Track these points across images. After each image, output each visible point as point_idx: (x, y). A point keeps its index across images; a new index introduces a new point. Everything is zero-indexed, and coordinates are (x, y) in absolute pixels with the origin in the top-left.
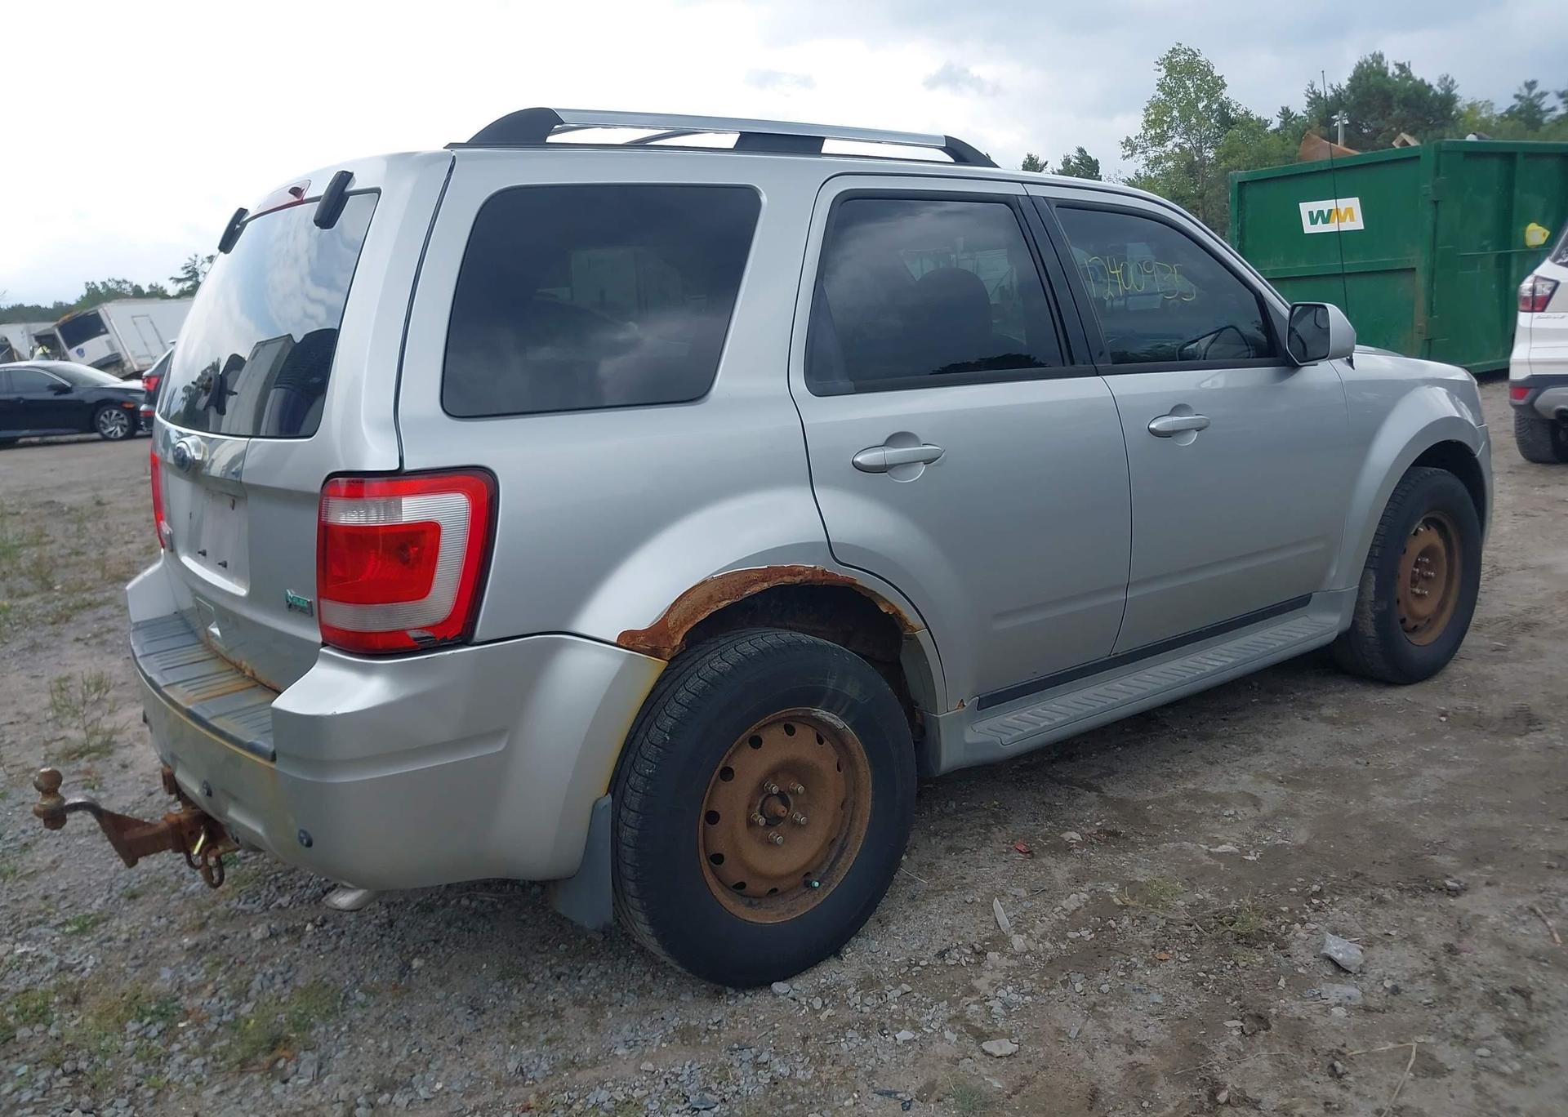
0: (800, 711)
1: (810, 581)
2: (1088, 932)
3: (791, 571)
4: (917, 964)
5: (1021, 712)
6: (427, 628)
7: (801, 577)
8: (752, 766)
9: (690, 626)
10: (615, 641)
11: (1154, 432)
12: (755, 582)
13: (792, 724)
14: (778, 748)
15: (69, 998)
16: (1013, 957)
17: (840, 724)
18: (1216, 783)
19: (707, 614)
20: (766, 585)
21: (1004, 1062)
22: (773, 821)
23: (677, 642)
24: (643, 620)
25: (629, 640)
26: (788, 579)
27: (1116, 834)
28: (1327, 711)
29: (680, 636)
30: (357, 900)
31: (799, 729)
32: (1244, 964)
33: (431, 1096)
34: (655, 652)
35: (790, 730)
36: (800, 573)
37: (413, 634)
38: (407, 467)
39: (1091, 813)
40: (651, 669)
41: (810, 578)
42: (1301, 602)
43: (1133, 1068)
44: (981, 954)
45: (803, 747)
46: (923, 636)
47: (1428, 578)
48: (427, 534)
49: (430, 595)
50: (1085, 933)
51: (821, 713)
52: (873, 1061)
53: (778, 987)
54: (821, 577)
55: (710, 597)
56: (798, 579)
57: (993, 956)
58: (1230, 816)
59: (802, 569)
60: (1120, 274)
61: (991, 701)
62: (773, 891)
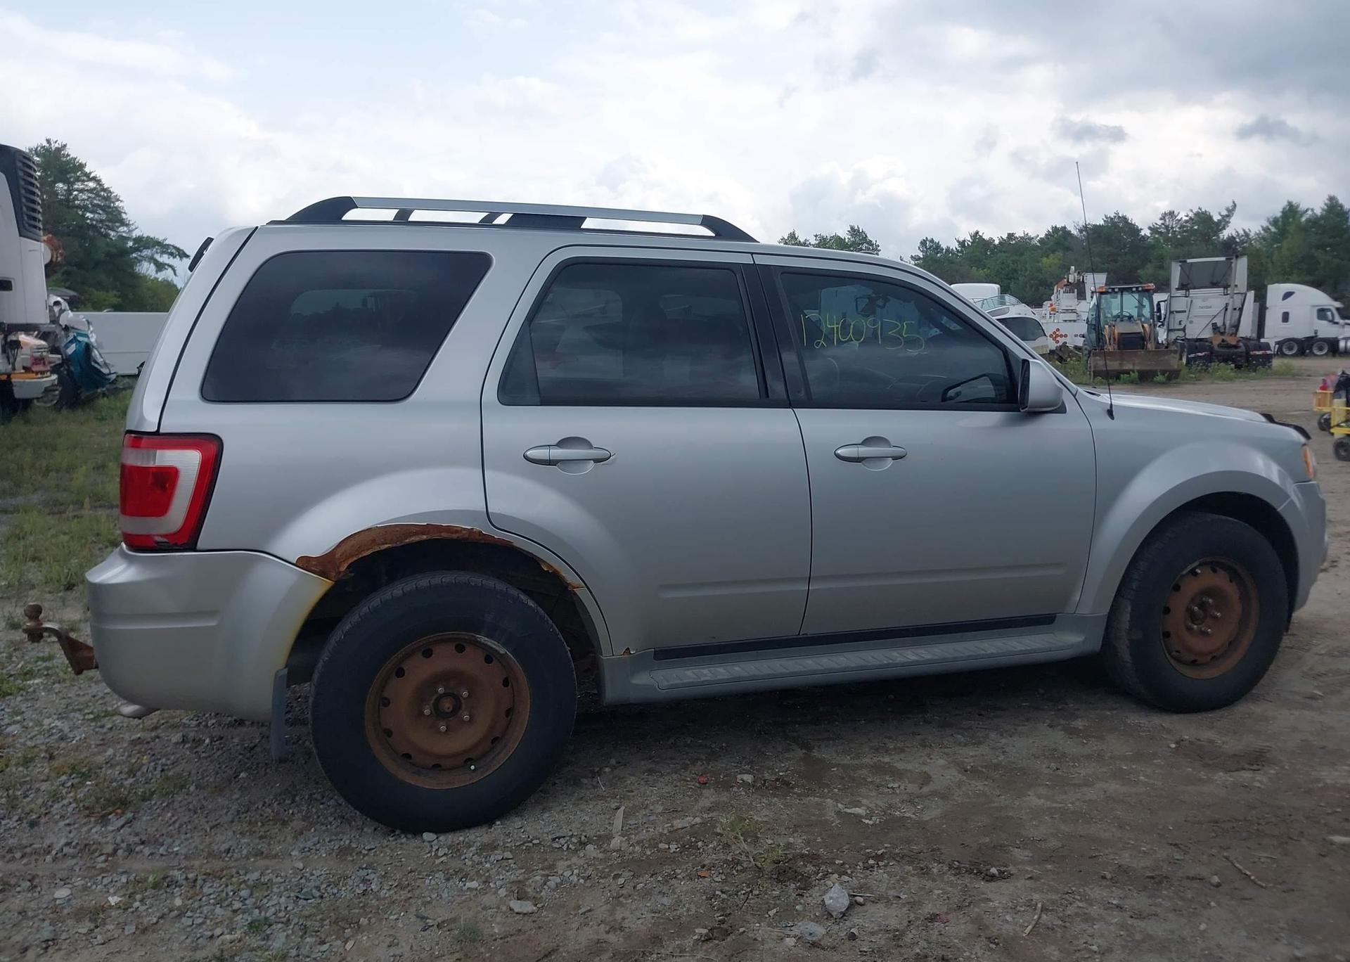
0: (465, 635)
1: (468, 539)
2: (676, 846)
3: (448, 529)
4: (531, 842)
5: (704, 668)
6: (165, 536)
7: (457, 535)
8: (420, 670)
9: (355, 559)
10: (295, 562)
11: (838, 456)
12: (416, 534)
13: (465, 644)
14: (445, 659)
16: (605, 851)
17: (502, 651)
18: (911, 762)
19: (369, 552)
20: (425, 537)
21: (518, 917)
22: (438, 713)
23: (343, 568)
24: (316, 553)
25: (305, 563)
26: (445, 535)
27: (788, 784)
28: (1079, 724)
29: (346, 565)
31: (468, 649)
32: (757, 892)
34: (323, 574)
35: (460, 649)
36: (457, 532)
37: (158, 539)
39: (786, 763)
40: (318, 586)
41: (467, 536)
42: (1044, 621)
43: (598, 943)
44: (583, 844)
45: (470, 663)
46: (582, 593)
47: (1215, 617)
49: (162, 518)
50: (673, 847)
51: (483, 639)
52: (434, 896)
53: (428, 836)
54: (477, 537)
55: (374, 541)
56: (455, 536)
57: (590, 847)
58: (893, 788)
59: (459, 529)
60: (837, 328)
61: (668, 654)
62: (437, 766)
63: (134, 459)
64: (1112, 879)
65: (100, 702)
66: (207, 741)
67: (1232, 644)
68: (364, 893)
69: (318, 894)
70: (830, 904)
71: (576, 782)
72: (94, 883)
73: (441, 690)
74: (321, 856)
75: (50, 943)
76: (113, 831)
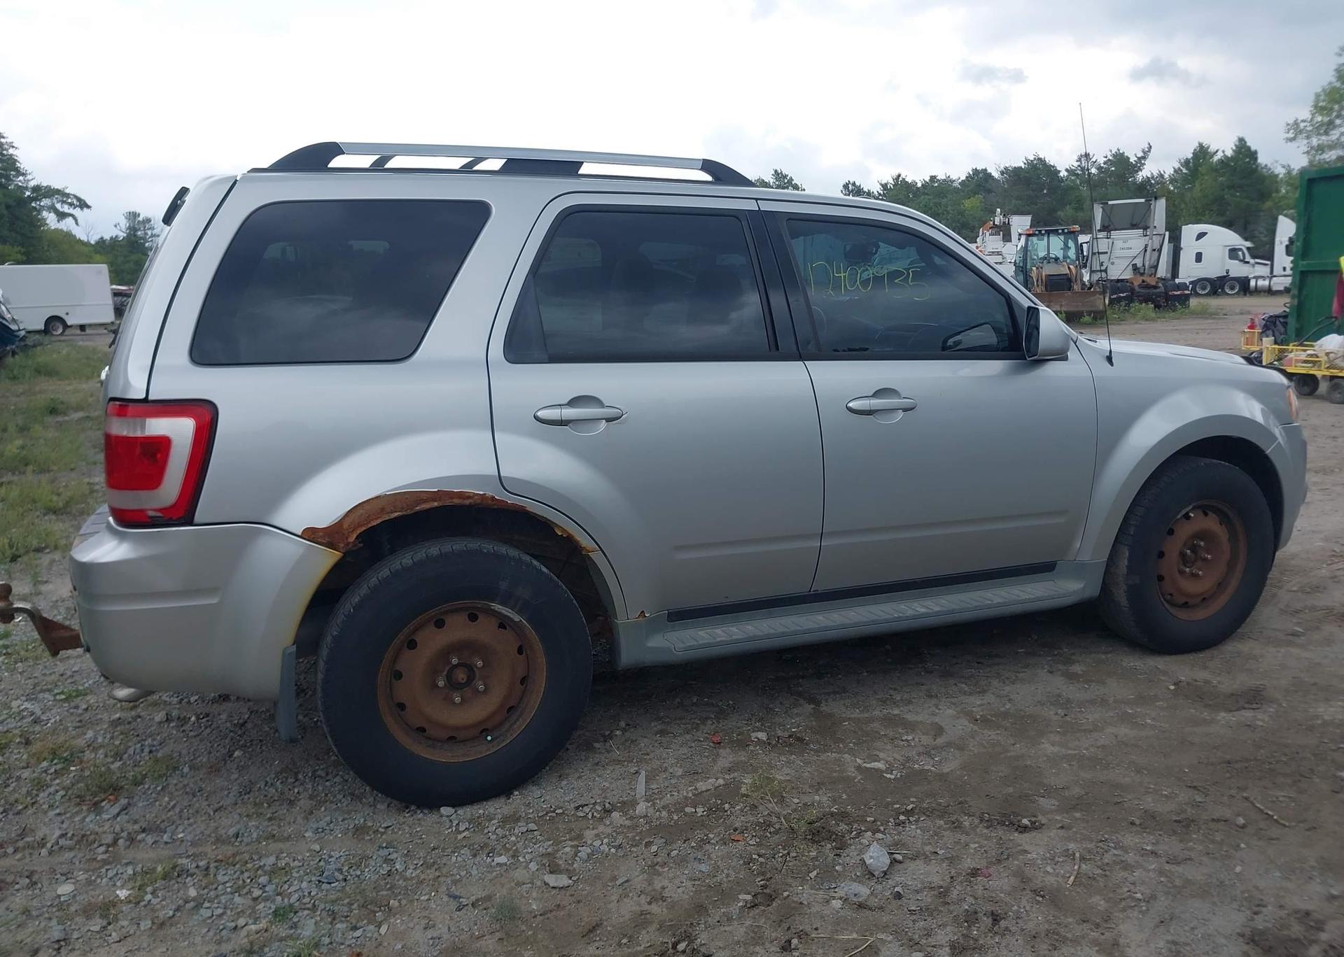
0: (480, 603)
1: (479, 504)
2: (702, 810)
3: (461, 495)
4: (554, 812)
5: (715, 628)
6: (160, 510)
7: (470, 501)
8: (433, 641)
9: (364, 529)
10: (300, 534)
11: (850, 410)
12: (425, 501)
13: (477, 613)
14: (458, 629)
15: (23, 741)
16: (632, 818)
17: (517, 618)
18: (921, 713)
19: (379, 521)
20: (436, 504)
21: (554, 891)
22: (453, 685)
23: (352, 538)
24: (324, 522)
25: (311, 534)
26: (456, 501)
27: (800, 740)
28: (1077, 669)
29: (355, 536)
30: (129, 695)
31: (481, 618)
32: (795, 854)
33: (169, 841)
34: (331, 545)
35: (473, 618)
36: (469, 497)
37: (151, 513)
38: (151, 398)
39: (797, 719)
40: (326, 558)
41: (479, 501)
42: (1045, 568)
43: (641, 915)
44: (608, 812)
45: (483, 631)
46: (597, 557)
47: (1205, 560)
48: (162, 445)
49: (155, 491)
50: (700, 810)
51: (497, 607)
52: (463, 873)
53: (445, 810)
54: (490, 502)
55: (383, 509)
56: (467, 502)
57: (615, 815)
58: (907, 740)
59: (471, 495)
60: (845, 277)
61: (681, 616)
62: (452, 738)
63: (121, 428)
64: (1140, 824)
65: (69, 681)
66: (193, 719)
67: (1221, 585)
68: (389, 874)
69: (341, 877)
70: (871, 864)
71: (589, 747)
72: (98, 876)
73: (455, 661)
74: (336, 836)
75: (62, 943)
76: (109, 820)
